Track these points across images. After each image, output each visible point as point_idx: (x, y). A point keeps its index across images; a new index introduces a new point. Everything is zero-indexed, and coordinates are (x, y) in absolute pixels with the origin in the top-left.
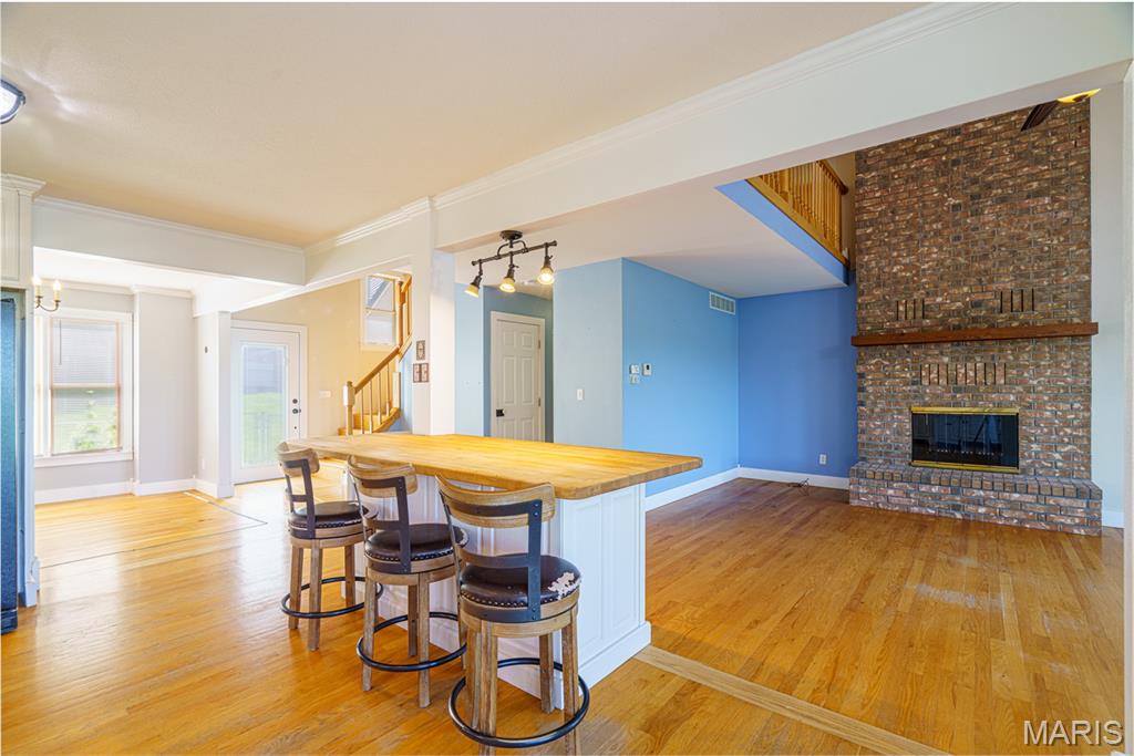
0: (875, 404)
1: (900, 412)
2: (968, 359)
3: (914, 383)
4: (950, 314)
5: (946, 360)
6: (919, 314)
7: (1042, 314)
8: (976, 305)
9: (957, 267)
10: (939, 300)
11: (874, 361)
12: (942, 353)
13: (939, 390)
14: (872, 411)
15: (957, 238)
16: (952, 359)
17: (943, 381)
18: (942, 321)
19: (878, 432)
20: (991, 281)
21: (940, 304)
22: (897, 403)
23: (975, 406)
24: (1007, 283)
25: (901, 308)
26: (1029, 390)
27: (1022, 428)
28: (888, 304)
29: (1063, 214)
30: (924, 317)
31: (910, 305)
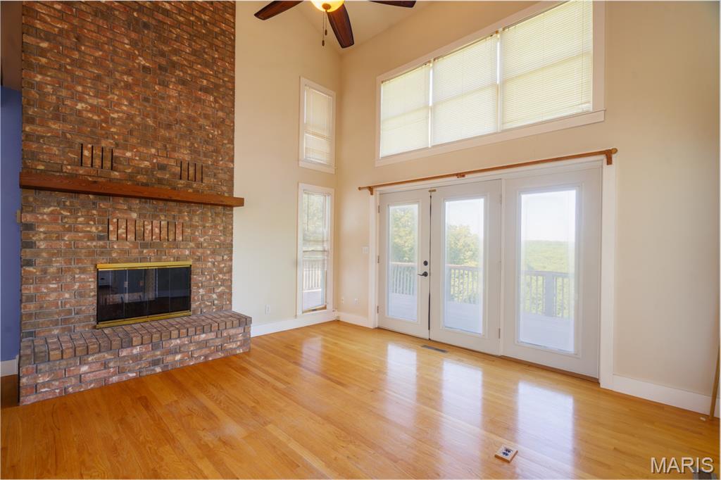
0: (49, 262)
1: (83, 271)
2: (155, 217)
3: (100, 238)
4: (139, 171)
5: (134, 215)
6: (108, 164)
7: (208, 186)
8: (162, 168)
9: (146, 127)
10: (129, 154)
11: (47, 210)
12: (130, 209)
13: (127, 245)
14: (45, 272)
15: (146, 100)
16: (140, 216)
17: (131, 237)
18: (131, 177)
19: (53, 297)
20: (174, 150)
21: (129, 159)
22: (79, 260)
23: (160, 260)
24: (184, 155)
25: (86, 153)
26: (199, 245)
27: (194, 277)
28: (70, 144)
29: (220, 114)
30: (112, 168)
31: (97, 152)
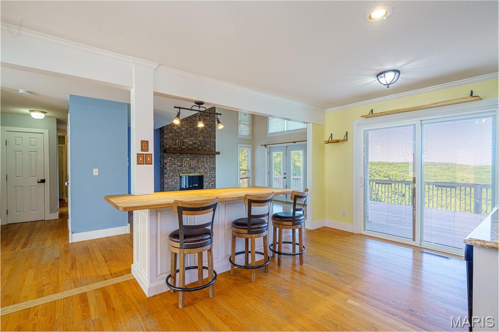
0: (170, 173)
1: (177, 176)
2: (193, 159)
3: (180, 166)
4: (189, 145)
5: (188, 159)
6: (182, 144)
7: (208, 148)
8: (195, 143)
9: (191, 131)
10: (187, 140)
11: (169, 159)
12: (187, 157)
13: (187, 168)
14: (169, 176)
15: (191, 123)
16: (190, 159)
17: (188, 166)
18: (187, 147)
19: (170, 183)
20: (198, 137)
21: (187, 142)
22: (176, 173)
23: (195, 173)
24: (201, 139)
25: (177, 141)
26: (206, 168)
27: (204, 179)
28: (174, 139)
29: (211, 123)
30: (183, 145)
31: (179, 141)
